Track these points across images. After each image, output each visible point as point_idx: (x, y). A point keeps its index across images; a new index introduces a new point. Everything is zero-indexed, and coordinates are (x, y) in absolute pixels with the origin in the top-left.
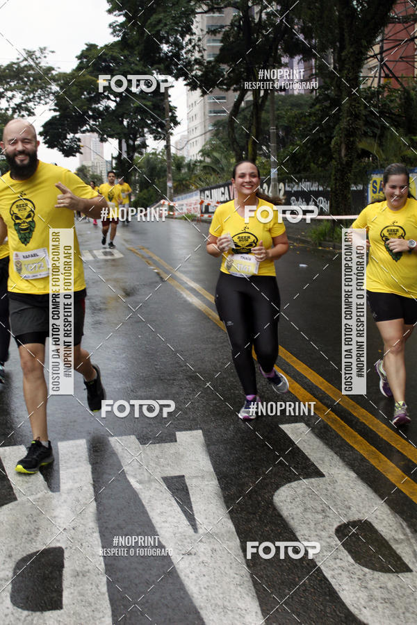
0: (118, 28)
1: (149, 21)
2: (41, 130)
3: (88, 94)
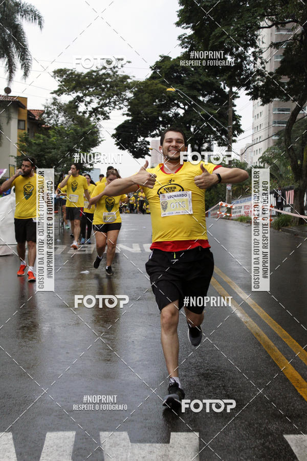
2: (115, 132)
3: (159, 101)
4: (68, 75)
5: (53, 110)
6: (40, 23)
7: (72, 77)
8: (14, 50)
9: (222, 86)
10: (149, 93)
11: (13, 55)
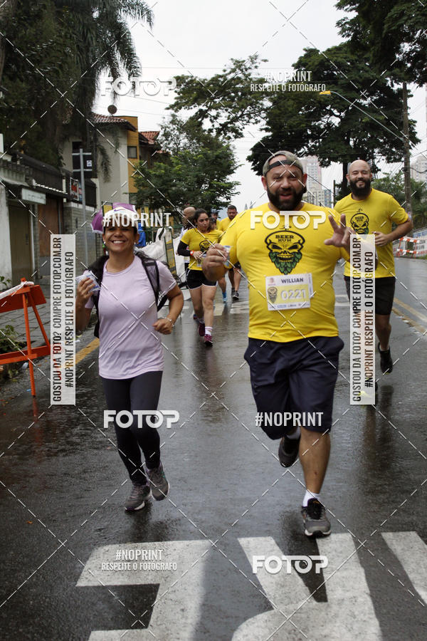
0: (348, 26)
1: (389, 15)
2: (250, 153)
3: (306, 109)
4: (188, 83)
5: (172, 130)
6: (149, 20)
7: (193, 86)
8: (118, 56)
9: (389, 83)
10: (293, 100)
11: (117, 63)
